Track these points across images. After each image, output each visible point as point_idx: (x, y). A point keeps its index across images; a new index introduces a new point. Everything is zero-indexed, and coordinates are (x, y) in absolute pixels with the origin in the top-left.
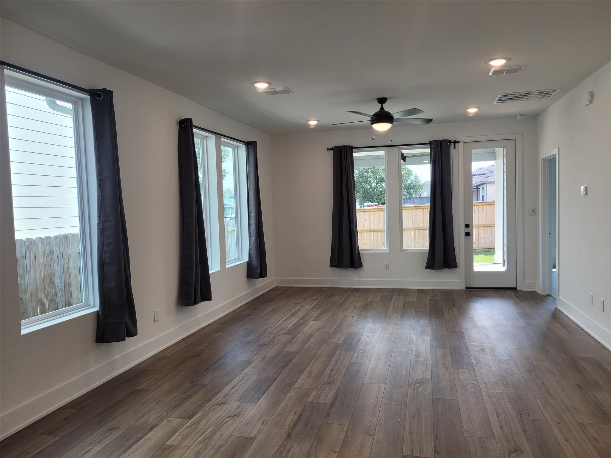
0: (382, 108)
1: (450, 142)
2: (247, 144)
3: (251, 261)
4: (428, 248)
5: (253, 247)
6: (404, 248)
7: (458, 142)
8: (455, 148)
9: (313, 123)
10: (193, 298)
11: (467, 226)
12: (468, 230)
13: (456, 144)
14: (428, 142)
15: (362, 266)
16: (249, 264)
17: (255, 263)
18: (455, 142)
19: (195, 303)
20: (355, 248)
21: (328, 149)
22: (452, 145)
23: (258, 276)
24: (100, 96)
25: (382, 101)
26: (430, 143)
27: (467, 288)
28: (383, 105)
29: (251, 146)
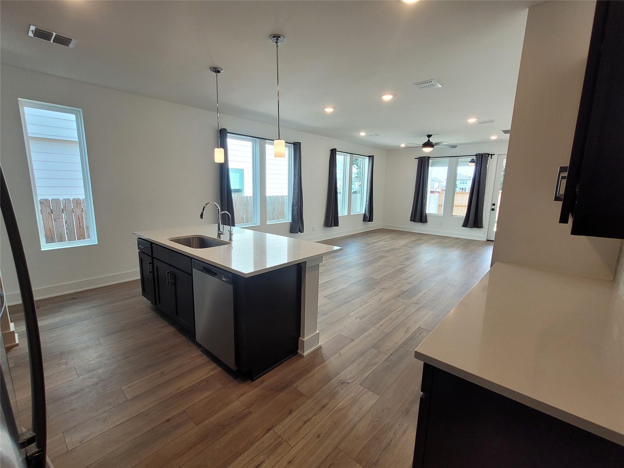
0: (429, 140)
1: (489, 154)
2: (369, 157)
3: (366, 213)
4: (465, 215)
5: (367, 207)
6: (453, 214)
7: (494, 155)
8: (491, 158)
9: (403, 145)
10: (330, 224)
11: (494, 205)
12: (493, 207)
13: (493, 156)
14: (475, 155)
15: (427, 222)
16: (365, 215)
17: (367, 215)
18: (492, 155)
19: (331, 227)
20: (424, 212)
21: (415, 158)
22: (490, 156)
23: (368, 221)
24: (296, 145)
25: (429, 136)
26: (476, 155)
27: (487, 240)
28: (430, 138)
29: (371, 157)
